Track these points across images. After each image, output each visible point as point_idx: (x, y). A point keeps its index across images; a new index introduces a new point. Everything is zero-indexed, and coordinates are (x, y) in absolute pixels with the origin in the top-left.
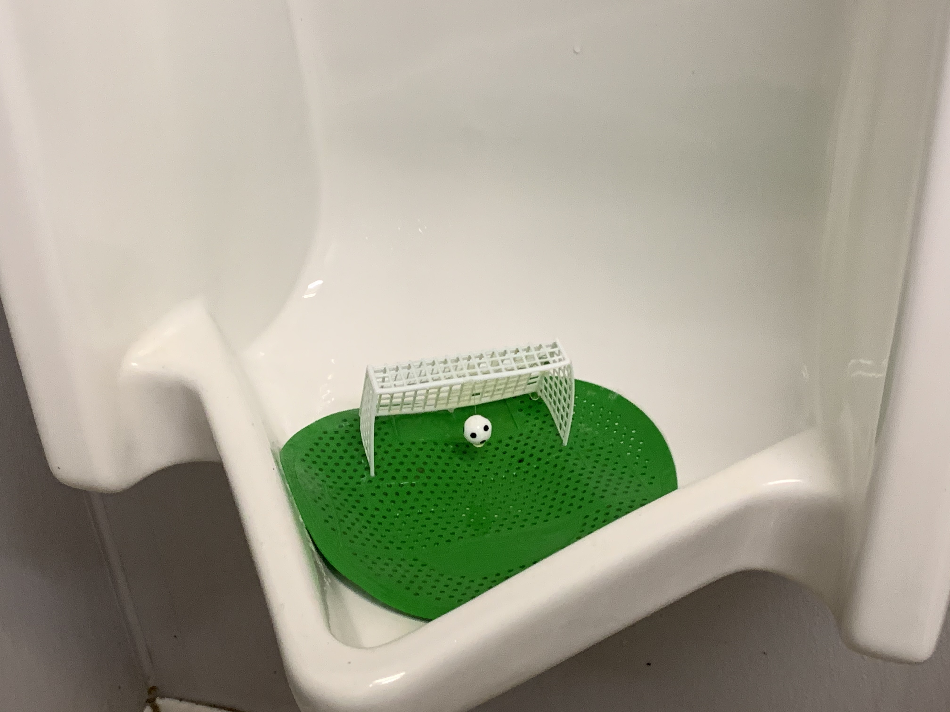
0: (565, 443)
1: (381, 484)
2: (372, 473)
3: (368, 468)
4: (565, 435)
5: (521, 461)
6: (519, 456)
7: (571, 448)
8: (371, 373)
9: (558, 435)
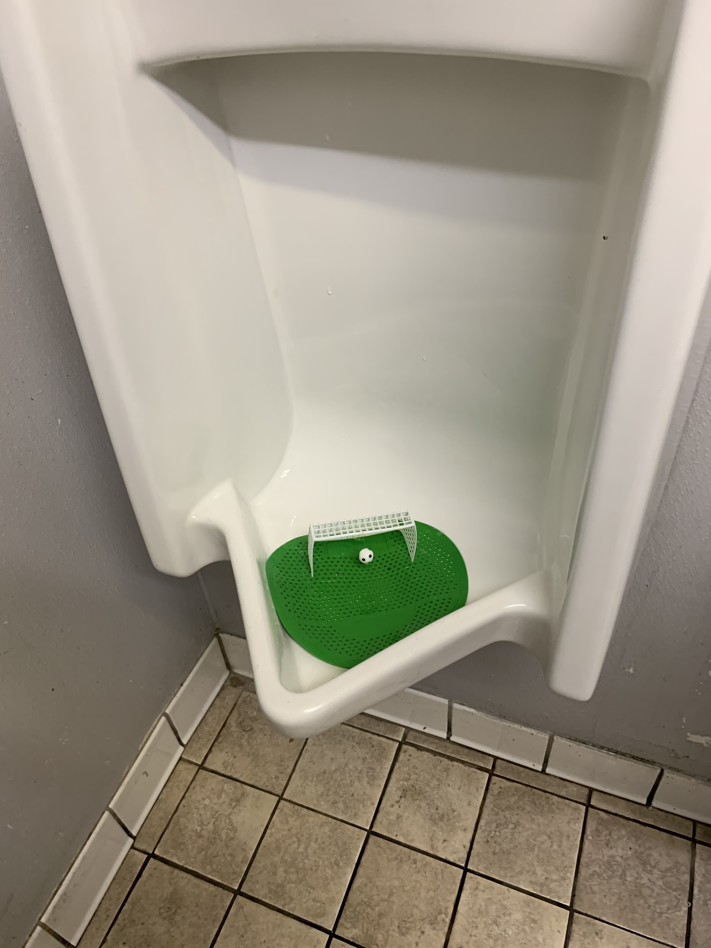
0: (412, 561)
1: (316, 581)
2: (312, 576)
3: (310, 572)
4: (413, 556)
5: (389, 569)
6: (388, 566)
7: (415, 564)
8: (312, 528)
9: (409, 555)
